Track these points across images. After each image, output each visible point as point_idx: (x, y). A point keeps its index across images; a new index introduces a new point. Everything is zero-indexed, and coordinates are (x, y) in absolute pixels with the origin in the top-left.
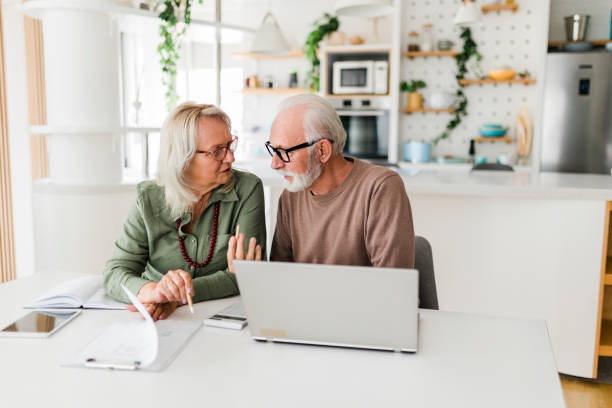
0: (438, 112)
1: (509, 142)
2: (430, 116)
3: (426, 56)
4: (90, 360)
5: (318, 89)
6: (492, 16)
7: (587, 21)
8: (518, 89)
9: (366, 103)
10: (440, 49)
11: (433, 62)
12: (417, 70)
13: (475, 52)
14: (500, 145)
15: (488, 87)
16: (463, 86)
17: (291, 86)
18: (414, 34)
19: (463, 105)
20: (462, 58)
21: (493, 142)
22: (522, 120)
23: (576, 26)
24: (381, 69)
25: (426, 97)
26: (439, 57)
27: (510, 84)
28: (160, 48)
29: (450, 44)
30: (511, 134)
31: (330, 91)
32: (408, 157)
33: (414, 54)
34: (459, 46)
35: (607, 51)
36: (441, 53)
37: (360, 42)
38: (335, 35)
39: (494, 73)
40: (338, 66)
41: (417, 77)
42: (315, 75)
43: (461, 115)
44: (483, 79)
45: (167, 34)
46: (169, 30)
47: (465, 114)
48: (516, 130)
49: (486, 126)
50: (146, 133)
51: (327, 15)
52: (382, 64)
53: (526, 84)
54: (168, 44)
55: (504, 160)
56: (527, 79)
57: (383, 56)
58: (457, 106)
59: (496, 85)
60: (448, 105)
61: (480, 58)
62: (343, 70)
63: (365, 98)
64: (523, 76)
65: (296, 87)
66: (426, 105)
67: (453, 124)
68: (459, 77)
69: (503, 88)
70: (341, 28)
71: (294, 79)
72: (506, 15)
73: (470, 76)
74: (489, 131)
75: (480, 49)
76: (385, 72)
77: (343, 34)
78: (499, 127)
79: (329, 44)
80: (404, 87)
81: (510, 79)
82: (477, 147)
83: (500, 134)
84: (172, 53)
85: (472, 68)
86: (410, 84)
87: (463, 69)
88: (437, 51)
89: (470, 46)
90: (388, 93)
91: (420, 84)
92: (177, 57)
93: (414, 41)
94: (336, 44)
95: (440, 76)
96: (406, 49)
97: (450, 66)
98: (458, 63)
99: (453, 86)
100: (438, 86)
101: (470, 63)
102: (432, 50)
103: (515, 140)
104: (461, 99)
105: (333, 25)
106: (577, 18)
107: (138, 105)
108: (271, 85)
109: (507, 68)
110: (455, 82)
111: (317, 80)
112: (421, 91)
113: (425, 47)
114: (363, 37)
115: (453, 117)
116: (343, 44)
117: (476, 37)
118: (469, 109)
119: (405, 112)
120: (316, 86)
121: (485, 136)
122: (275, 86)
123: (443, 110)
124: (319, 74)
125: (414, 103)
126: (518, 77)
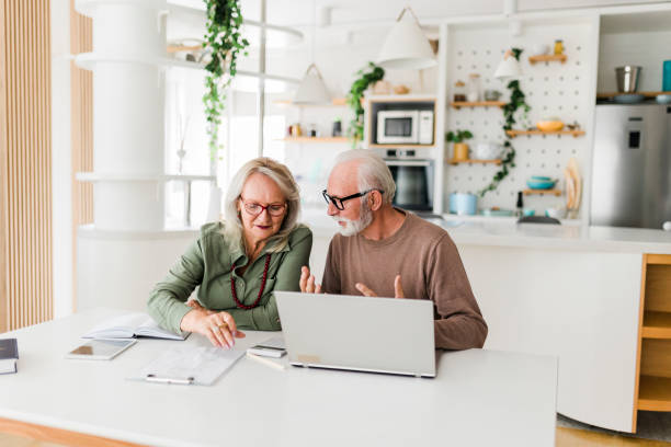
0: (485, 163)
1: (558, 195)
2: (477, 168)
3: (472, 107)
4: (150, 376)
5: (362, 138)
6: (541, 66)
7: (638, 73)
8: (567, 140)
9: (411, 153)
10: (487, 100)
11: (480, 111)
12: (464, 120)
13: (523, 102)
14: (549, 198)
15: (537, 139)
16: (510, 137)
17: (334, 135)
18: (461, 84)
19: (510, 159)
20: (510, 108)
21: (542, 194)
22: (571, 172)
23: (627, 77)
24: (426, 118)
25: (473, 148)
26: (487, 107)
27: (559, 136)
28: (205, 99)
29: (497, 95)
30: (560, 187)
31: (374, 140)
32: (454, 209)
33: (460, 104)
34: (506, 98)
35: (658, 104)
36: (489, 103)
37: (405, 91)
38: (380, 84)
39: (542, 124)
40: (383, 115)
41: (463, 127)
42: (359, 124)
43: (508, 166)
44: (530, 130)
45: (212, 85)
46: (214, 81)
47: (513, 166)
48: (565, 183)
49: (533, 178)
50: (188, 181)
51: (372, 64)
52: (428, 114)
53: (576, 135)
54: (213, 94)
55: (552, 213)
56: (576, 130)
57: (428, 106)
58: (505, 157)
59: (544, 136)
60: (494, 156)
61: (527, 109)
62: (387, 120)
63: (410, 148)
64: (572, 127)
65: (340, 136)
66: (472, 155)
67: (500, 176)
68: (507, 128)
69: (552, 139)
70: (387, 78)
71: (338, 127)
72: (555, 66)
73: (517, 127)
74: (536, 183)
75: (528, 100)
76: (430, 122)
77: (387, 83)
78: (548, 179)
79: (374, 93)
80: (449, 137)
81: (559, 131)
82: (525, 198)
83: (549, 186)
84: (217, 103)
85: (520, 119)
86: (456, 134)
87: (511, 120)
88: (484, 102)
89: (518, 96)
90: (433, 143)
91: (467, 135)
92: (222, 107)
93: (460, 91)
94: (381, 93)
95: (487, 127)
96: (452, 98)
97: (498, 117)
98: (505, 114)
99: (500, 137)
100: (485, 137)
101: (518, 114)
102: (479, 100)
103: (564, 193)
104: (509, 150)
105: (379, 75)
106: (628, 69)
107: (182, 153)
108: (314, 134)
109: (556, 119)
110: (503, 132)
111: (361, 129)
112: (467, 142)
113: (472, 97)
114: (408, 86)
115: (500, 169)
116: (388, 93)
117: (524, 88)
118: (516, 160)
119: (451, 162)
120: (359, 135)
121: (533, 189)
122: (318, 134)
123: (490, 161)
124: (363, 123)
125: (460, 154)
126: (567, 129)
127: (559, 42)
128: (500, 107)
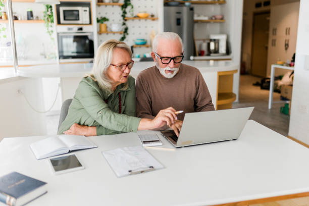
0: (114, 33)
1: (148, 47)
2: (110, 35)
3: (106, 5)
4: (130, 171)
5: (52, 21)
8: (149, 22)
10: (113, 2)
11: (109, 7)
13: (130, 4)
15: (136, 21)
16: (126, 20)
17: (28, 19)
19: (126, 30)
20: (124, 6)
21: (140, 47)
24: (86, 11)
25: (109, 26)
26: (113, 6)
27: (146, 20)
30: (148, 44)
31: (59, 23)
33: (101, 4)
34: (122, 1)
35: (185, 6)
36: (114, 4)
39: (140, 15)
40: (62, 9)
41: (104, 15)
43: (125, 34)
44: (135, 17)
47: (128, 34)
49: (138, 39)
52: (87, 9)
53: (154, 20)
55: (148, 55)
56: (154, 18)
57: (87, 4)
58: (124, 30)
59: (140, 20)
60: (120, 30)
61: (132, 8)
62: (64, 11)
63: (80, 26)
64: (152, 16)
65: (33, 19)
66: (108, 29)
68: (123, 16)
69: (143, 21)
71: (30, 15)
73: (128, 15)
74: (139, 42)
75: (132, 3)
76: (88, 13)
78: (143, 40)
80: (98, 21)
81: (146, 18)
82: (134, 49)
83: (144, 44)
85: (130, 12)
86: (99, 19)
87: (125, 12)
88: (111, 3)
90: (91, 23)
91: (105, 19)
95: (114, 15)
97: (118, 11)
98: (122, 9)
99: (120, 20)
100: (114, 20)
101: (128, 9)
102: (110, 2)
104: (124, 27)
109: (145, 12)
110: (121, 18)
112: (106, 23)
113: (107, 1)
115: (122, 36)
118: (129, 31)
119: (100, 33)
120: (50, 19)
121: (137, 45)
122: (19, 19)
123: (117, 32)
124: (52, 13)
125: (103, 29)
126: (150, 17)
128: (119, 5)
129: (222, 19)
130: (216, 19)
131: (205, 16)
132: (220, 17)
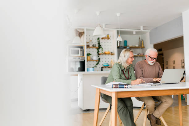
2: (92, 62)
3: (90, 48)
6: (104, 40)
8: (110, 56)
10: (93, 46)
11: (91, 49)
12: (88, 51)
16: (99, 55)
19: (99, 59)
20: (98, 49)
21: (106, 68)
26: (93, 48)
27: (108, 55)
33: (88, 47)
34: (97, 46)
39: (106, 52)
44: (104, 53)
48: (111, 65)
49: (105, 64)
59: (105, 55)
61: (102, 49)
62: (72, 50)
64: (112, 53)
67: (98, 63)
72: (106, 40)
73: (100, 53)
75: (102, 47)
76: (82, 51)
78: (108, 64)
80: (87, 55)
81: (108, 54)
82: (103, 69)
83: (108, 66)
87: (99, 51)
89: (100, 46)
93: (88, 44)
95: (94, 52)
97: (95, 50)
98: (97, 50)
100: (93, 55)
101: (100, 50)
103: (111, 67)
104: (98, 58)
109: (108, 51)
110: (97, 54)
112: (90, 56)
113: (91, 46)
115: (97, 62)
117: (101, 44)
118: (100, 60)
121: (105, 66)
123: (95, 60)
125: (89, 59)
126: (111, 53)
127: (108, 35)
128: (96, 48)
129: (143, 55)
130: (140, 55)
131: (135, 53)
132: (142, 54)
